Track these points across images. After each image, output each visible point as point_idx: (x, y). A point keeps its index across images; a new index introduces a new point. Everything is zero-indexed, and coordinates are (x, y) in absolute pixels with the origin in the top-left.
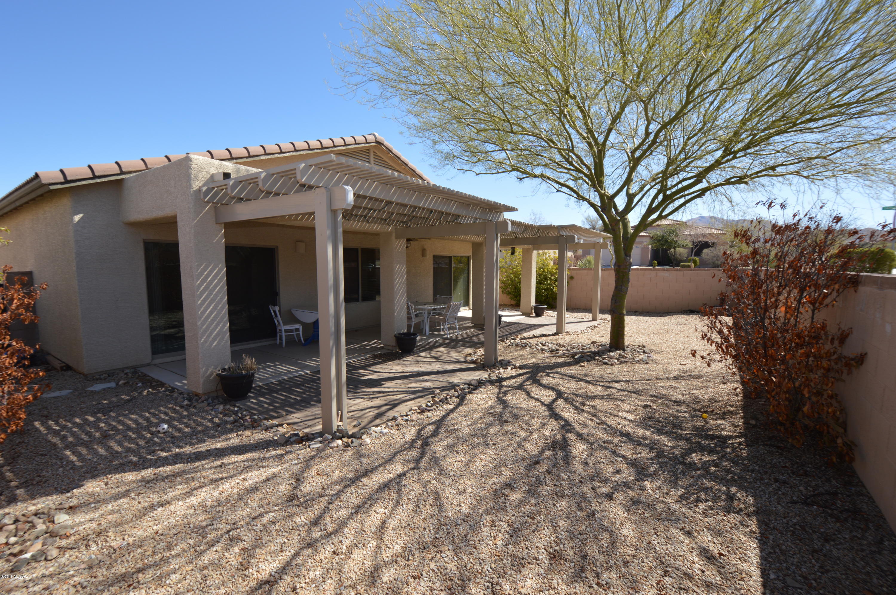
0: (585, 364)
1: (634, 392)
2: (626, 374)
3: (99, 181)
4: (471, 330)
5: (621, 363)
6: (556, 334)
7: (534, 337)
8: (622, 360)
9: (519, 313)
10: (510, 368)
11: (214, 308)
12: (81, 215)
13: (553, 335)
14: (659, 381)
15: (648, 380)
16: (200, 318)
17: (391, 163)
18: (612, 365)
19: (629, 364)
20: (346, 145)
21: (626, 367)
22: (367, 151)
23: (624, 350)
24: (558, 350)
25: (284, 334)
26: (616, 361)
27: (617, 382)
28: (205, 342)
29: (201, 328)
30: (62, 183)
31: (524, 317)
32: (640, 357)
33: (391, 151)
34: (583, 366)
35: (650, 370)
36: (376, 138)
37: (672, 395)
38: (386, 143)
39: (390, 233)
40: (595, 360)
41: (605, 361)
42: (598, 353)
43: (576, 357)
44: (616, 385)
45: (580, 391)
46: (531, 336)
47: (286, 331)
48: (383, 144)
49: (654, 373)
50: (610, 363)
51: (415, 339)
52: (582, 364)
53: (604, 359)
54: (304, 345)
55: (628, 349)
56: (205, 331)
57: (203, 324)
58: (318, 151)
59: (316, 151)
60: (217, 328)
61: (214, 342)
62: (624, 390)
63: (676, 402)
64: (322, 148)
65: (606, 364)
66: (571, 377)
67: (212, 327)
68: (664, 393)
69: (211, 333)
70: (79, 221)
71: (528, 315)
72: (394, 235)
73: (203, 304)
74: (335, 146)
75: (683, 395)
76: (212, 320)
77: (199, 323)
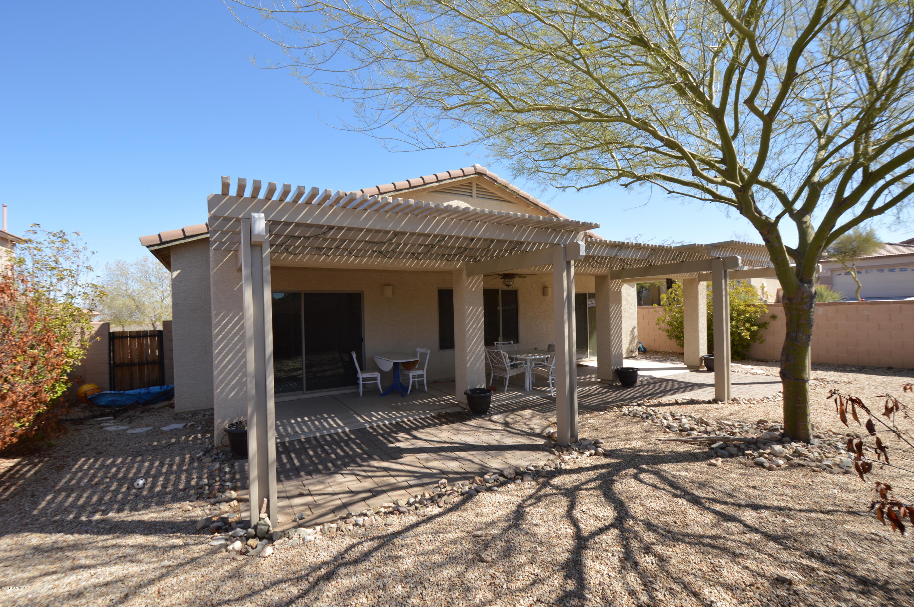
0: (719, 461)
1: (775, 539)
2: (788, 491)
3: (189, 240)
4: (594, 387)
5: (791, 466)
6: (715, 401)
7: (677, 403)
8: (796, 460)
9: (683, 365)
10: (588, 453)
11: (233, 358)
12: (179, 271)
13: (709, 402)
14: (850, 518)
15: (828, 512)
16: (217, 367)
17: (499, 194)
18: (770, 469)
19: (805, 471)
20: (438, 181)
21: (798, 476)
22: (469, 184)
23: (807, 441)
24: (692, 429)
25: (361, 382)
26: (781, 462)
27: (756, 507)
28: (222, 392)
29: (217, 378)
30: (158, 245)
31: (688, 371)
32: (837, 459)
33: (496, 181)
34: (715, 465)
35: (848, 490)
36: (475, 169)
37: (863, 561)
38: (488, 172)
39: (460, 270)
40: (744, 455)
41: (762, 459)
42: (754, 444)
43: (714, 446)
44: (749, 516)
45: (663, 519)
46: (673, 401)
47: (364, 379)
48: (485, 175)
49: (851, 497)
50: (767, 465)
51: (489, 397)
52: (713, 461)
53: (761, 455)
54: (382, 395)
55: (816, 442)
56: (222, 381)
57: (219, 374)
58: (407, 191)
59: (404, 191)
60: (234, 378)
61: (231, 393)
62: (757, 531)
63: (863, 581)
64: (411, 187)
65: (761, 465)
66: (673, 485)
67: (230, 377)
68: (846, 550)
69: (228, 384)
70: (177, 276)
71: (695, 369)
72: (464, 273)
73: (221, 353)
74: (425, 184)
75: (892, 564)
76: (230, 370)
77: (215, 373)
